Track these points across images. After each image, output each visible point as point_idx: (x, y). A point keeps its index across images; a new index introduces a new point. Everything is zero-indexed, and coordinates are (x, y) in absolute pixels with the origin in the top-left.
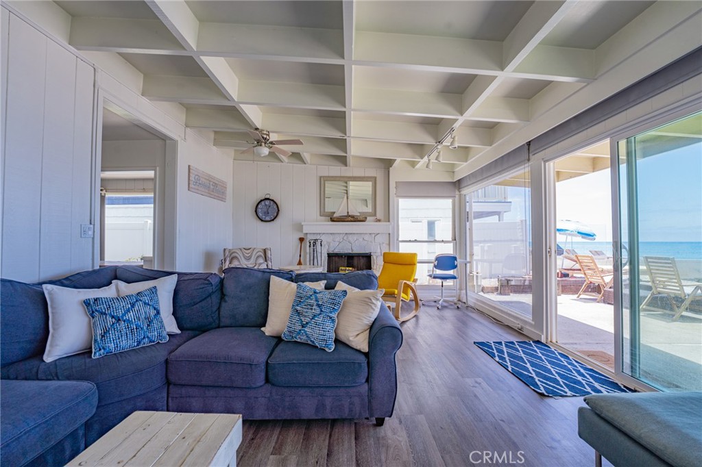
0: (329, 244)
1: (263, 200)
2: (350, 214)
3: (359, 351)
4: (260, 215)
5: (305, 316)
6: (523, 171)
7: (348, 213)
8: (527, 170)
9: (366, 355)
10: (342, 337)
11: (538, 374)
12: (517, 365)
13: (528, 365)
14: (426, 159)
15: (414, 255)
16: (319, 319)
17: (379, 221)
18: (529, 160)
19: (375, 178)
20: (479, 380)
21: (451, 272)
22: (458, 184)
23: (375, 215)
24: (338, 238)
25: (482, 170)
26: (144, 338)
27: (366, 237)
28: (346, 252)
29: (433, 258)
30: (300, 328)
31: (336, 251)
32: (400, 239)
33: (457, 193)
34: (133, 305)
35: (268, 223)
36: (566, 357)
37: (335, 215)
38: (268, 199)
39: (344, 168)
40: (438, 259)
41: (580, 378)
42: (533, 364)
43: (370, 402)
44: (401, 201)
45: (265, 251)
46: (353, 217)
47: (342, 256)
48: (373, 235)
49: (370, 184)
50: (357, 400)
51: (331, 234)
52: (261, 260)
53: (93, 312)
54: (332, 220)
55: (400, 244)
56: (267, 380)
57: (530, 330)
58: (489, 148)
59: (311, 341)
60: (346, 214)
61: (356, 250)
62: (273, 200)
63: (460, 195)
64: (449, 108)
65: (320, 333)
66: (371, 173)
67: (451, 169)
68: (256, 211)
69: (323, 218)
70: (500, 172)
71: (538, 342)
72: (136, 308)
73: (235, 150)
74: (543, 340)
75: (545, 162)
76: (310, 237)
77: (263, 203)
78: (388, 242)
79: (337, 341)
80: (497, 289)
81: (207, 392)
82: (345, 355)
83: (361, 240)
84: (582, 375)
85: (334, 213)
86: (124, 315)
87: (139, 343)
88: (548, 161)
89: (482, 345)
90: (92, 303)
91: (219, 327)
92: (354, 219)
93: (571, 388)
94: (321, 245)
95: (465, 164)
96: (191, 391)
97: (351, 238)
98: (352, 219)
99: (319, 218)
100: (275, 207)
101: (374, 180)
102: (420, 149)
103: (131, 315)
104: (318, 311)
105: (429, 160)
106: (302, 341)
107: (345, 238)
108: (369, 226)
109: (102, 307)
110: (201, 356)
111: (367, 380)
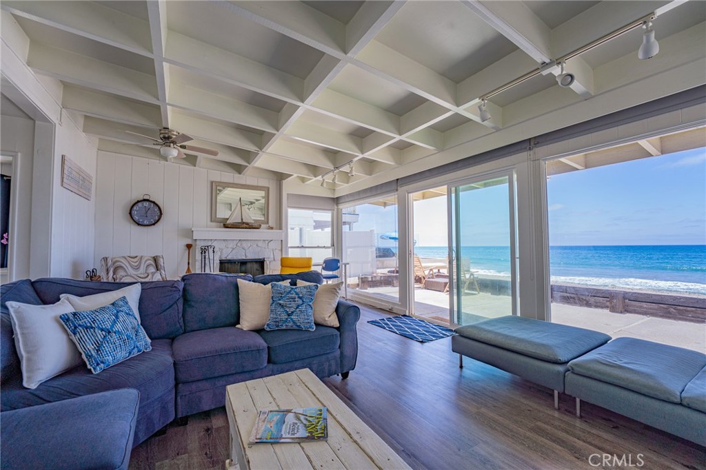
0: (221, 250)
1: (141, 201)
2: (244, 221)
3: (332, 327)
4: (136, 218)
5: (290, 307)
6: (392, 198)
7: (242, 219)
8: (396, 196)
9: (338, 329)
10: (320, 321)
11: (414, 333)
12: (400, 330)
13: (406, 329)
14: (319, 178)
15: (310, 259)
16: (303, 308)
17: (272, 228)
18: (397, 190)
19: (269, 188)
20: (386, 342)
21: (335, 273)
22: (337, 201)
23: (268, 223)
24: (231, 245)
25: (359, 192)
26: (134, 348)
27: (260, 244)
28: (240, 258)
29: (321, 261)
30: (287, 317)
31: (229, 257)
32: (289, 246)
33: (336, 207)
34: (117, 317)
35: (146, 228)
36: (423, 321)
37: (228, 222)
38: (148, 200)
39: (237, 175)
40: (326, 262)
41: (435, 331)
42: (409, 328)
43: (341, 361)
44: (291, 212)
45: (155, 259)
46: (247, 224)
47: (235, 263)
48: (267, 242)
49: (263, 193)
50: (333, 362)
51: (224, 240)
52: (152, 269)
53: (76, 327)
54: (226, 226)
55: (290, 250)
56: (269, 361)
57: (397, 309)
58: (369, 177)
59: (297, 326)
60: (240, 221)
61: (250, 256)
62: (154, 202)
63: (338, 209)
64: (354, 147)
65: (304, 318)
66: (263, 182)
67: (333, 187)
68: (130, 213)
69: (214, 224)
70: (375, 196)
71: (405, 316)
72: (121, 319)
73: (100, 139)
74: (407, 314)
75: (408, 193)
76: (200, 245)
77: (140, 204)
78: (280, 248)
79: (317, 324)
80: (358, 285)
81: (217, 383)
82: (324, 331)
83: (255, 246)
84: (435, 329)
85: (228, 219)
86: (112, 326)
87: (130, 353)
88: (410, 193)
89: (373, 322)
90: (71, 318)
91: (185, 332)
92: (249, 226)
93: (434, 336)
94: (214, 252)
95: (347, 185)
96: (201, 385)
97: (245, 244)
98: (247, 226)
99: (209, 223)
100: (157, 209)
101: (267, 190)
102: (314, 170)
103: (118, 327)
104: (300, 302)
105: (324, 180)
106: (289, 327)
107: (239, 244)
108: (263, 233)
109: (87, 321)
110: (210, 352)
111: (340, 347)
